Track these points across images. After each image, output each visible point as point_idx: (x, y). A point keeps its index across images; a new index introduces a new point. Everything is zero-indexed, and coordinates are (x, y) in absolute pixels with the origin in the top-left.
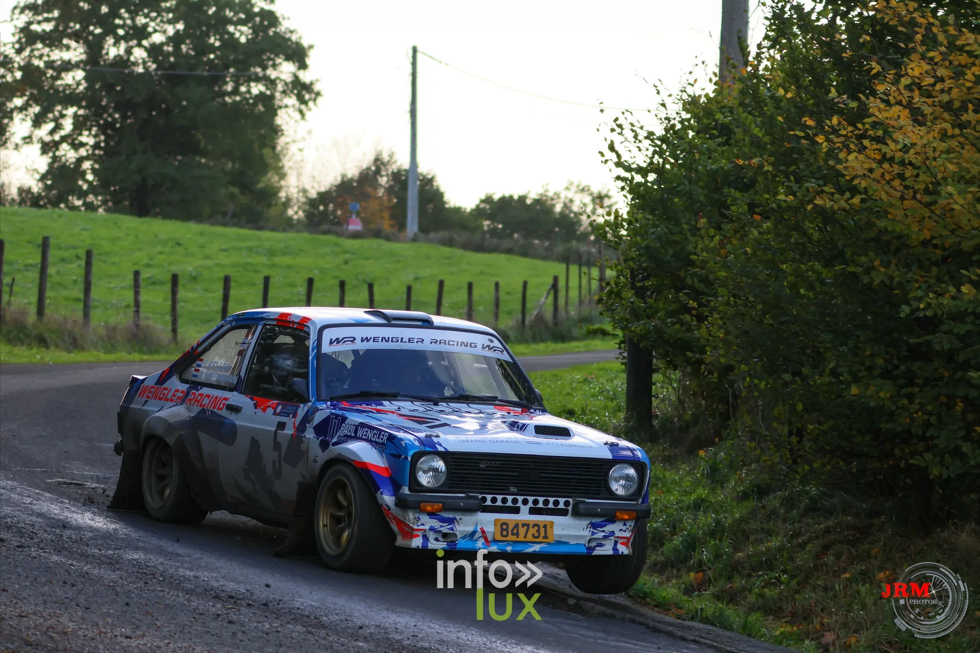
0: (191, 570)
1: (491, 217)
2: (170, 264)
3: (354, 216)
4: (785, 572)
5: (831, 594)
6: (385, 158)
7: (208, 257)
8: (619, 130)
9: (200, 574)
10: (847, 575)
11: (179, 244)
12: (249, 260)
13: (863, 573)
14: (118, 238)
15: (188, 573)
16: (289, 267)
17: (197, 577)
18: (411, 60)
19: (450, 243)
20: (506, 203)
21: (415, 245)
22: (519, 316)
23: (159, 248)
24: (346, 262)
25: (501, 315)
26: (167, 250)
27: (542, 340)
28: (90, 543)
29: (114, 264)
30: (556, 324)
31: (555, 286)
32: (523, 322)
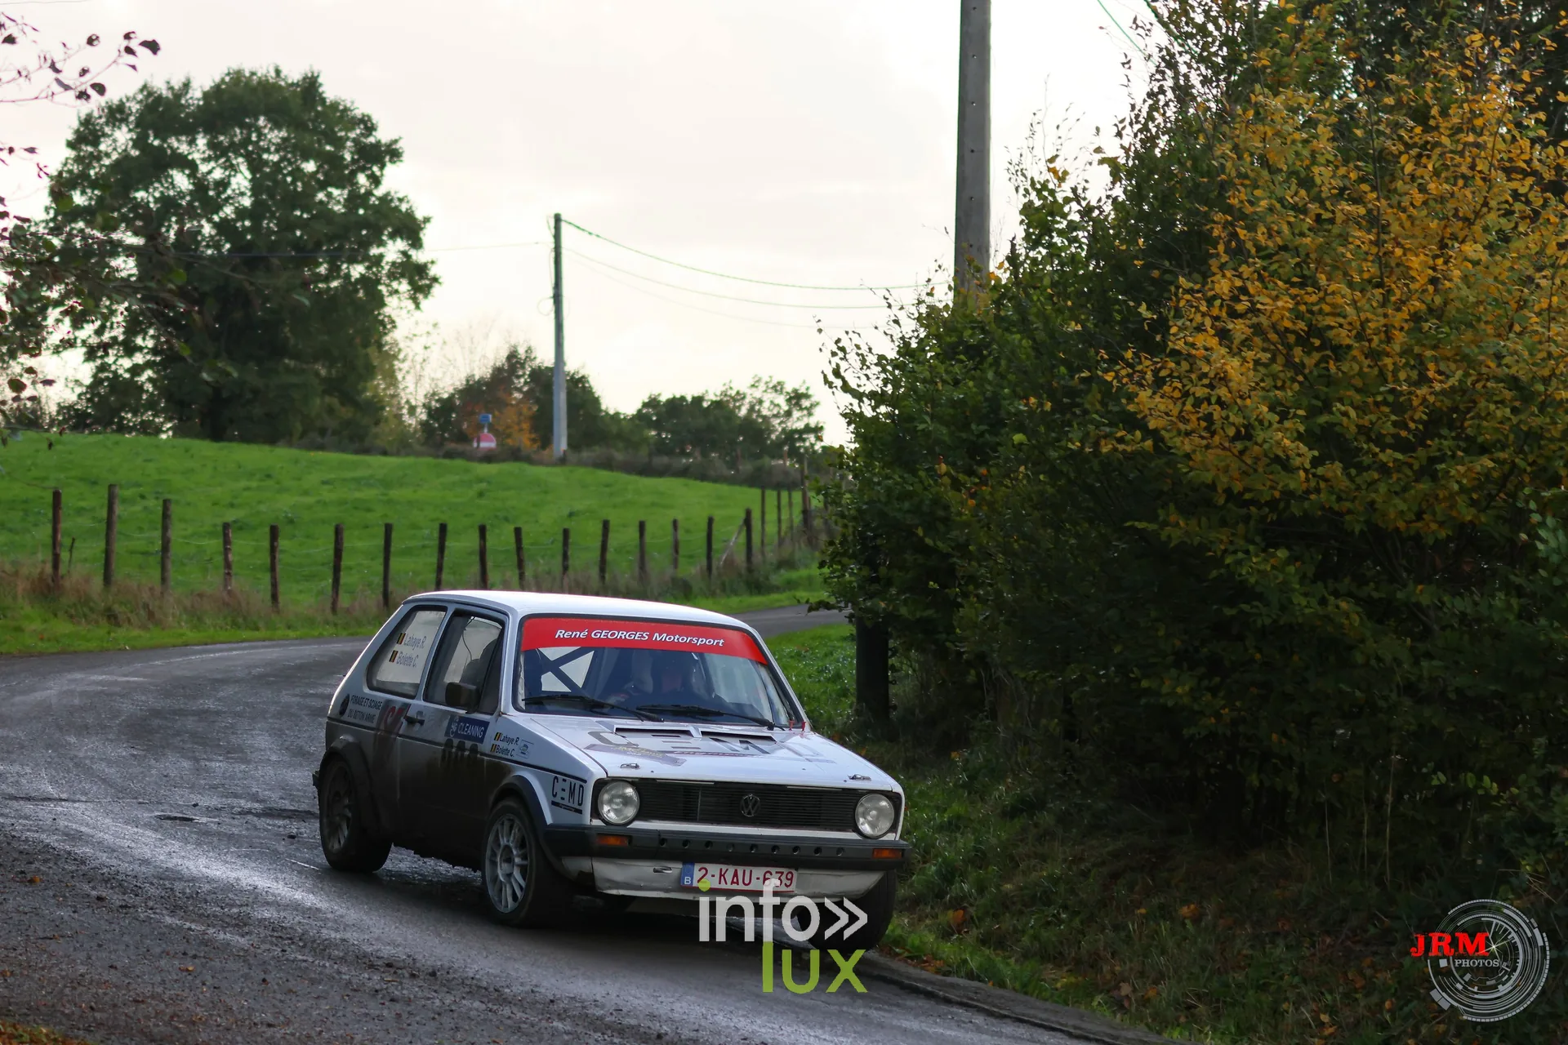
0: (337, 930)
1: (657, 425)
2: (260, 502)
3: (486, 431)
4: (1065, 908)
5: (1123, 934)
6: (522, 352)
7: (306, 493)
8: (841, 354)
9: (348, 935)
10: (1143, 911)
11: (269, 476)
12: (358, 495)
13: (1162, 907)
14: (192, 470)
15: (333, 935)
16: (410, 503)
17: (344, 940)
18: (553, 231)
19: (608, 464)
20: (676, 406)
21: (566, 469)
22: (704, 562)
23: (243, 483)
24: (481, 495)
25: (682, 561)
26: (254, 484)
27: (735, 593)
28: (209, 898)
29: (189, 504)
30: (750, 570)
31: (747, 522)
32: (709, 567)
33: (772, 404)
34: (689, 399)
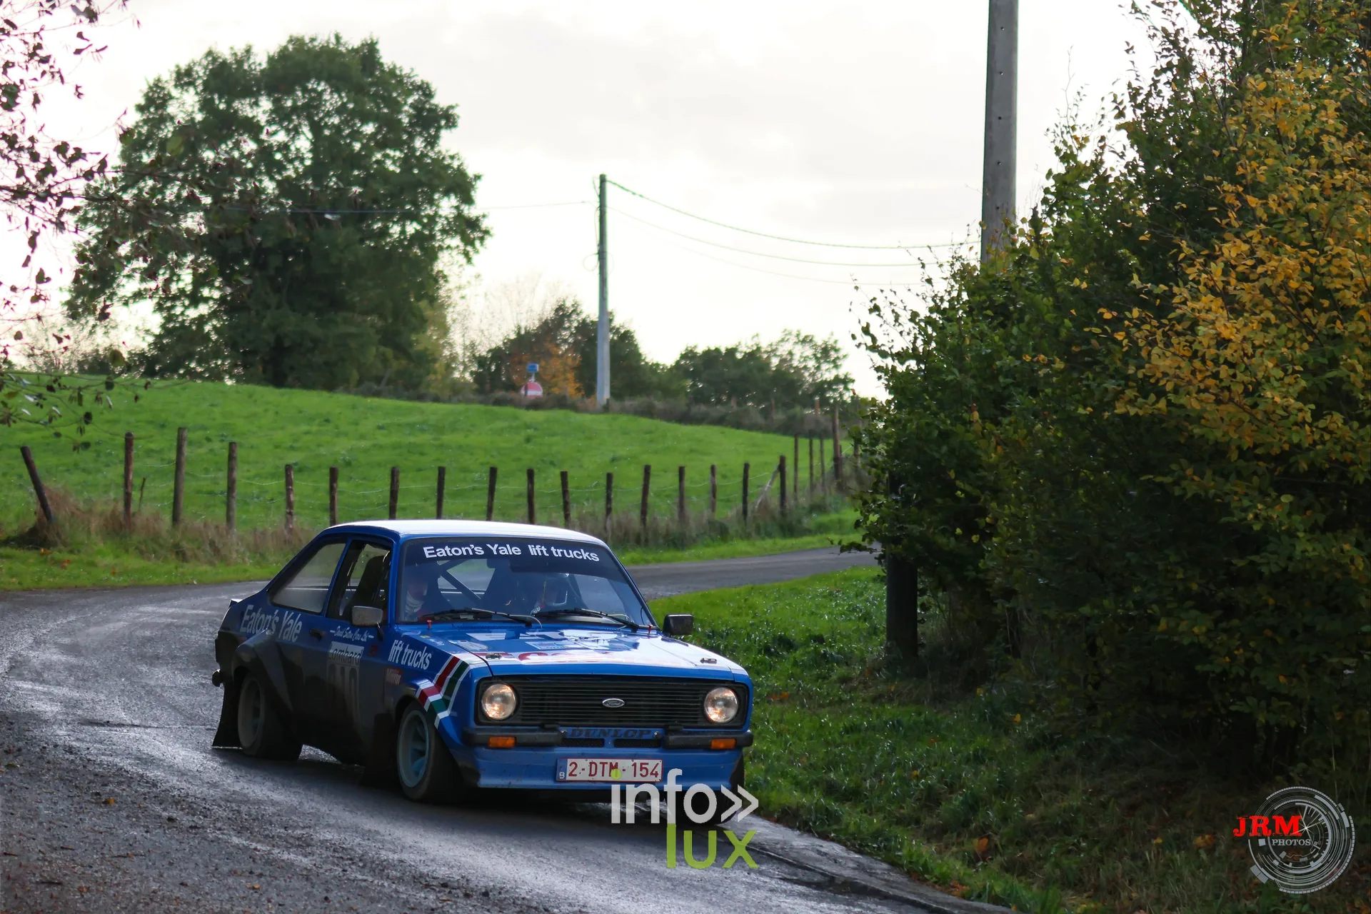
1: (694, 376)
3: (533, 379)
6: (568, 306)
7: (362, 437)
11: (328, 421)
12: (412, 439)
16: (461, 448)
19: (648, 412)
20: (712, 357)
21: (609, 417)
22: (740, 505)
23: (305, 427)
24: (528, 440)
25: (719, 504)
26: (314, 428)
27: (769, 535)
30: (783, 514)
31: (781, 468)
32: (745, 512)
33: (802, 356)
34: (723, 350)
